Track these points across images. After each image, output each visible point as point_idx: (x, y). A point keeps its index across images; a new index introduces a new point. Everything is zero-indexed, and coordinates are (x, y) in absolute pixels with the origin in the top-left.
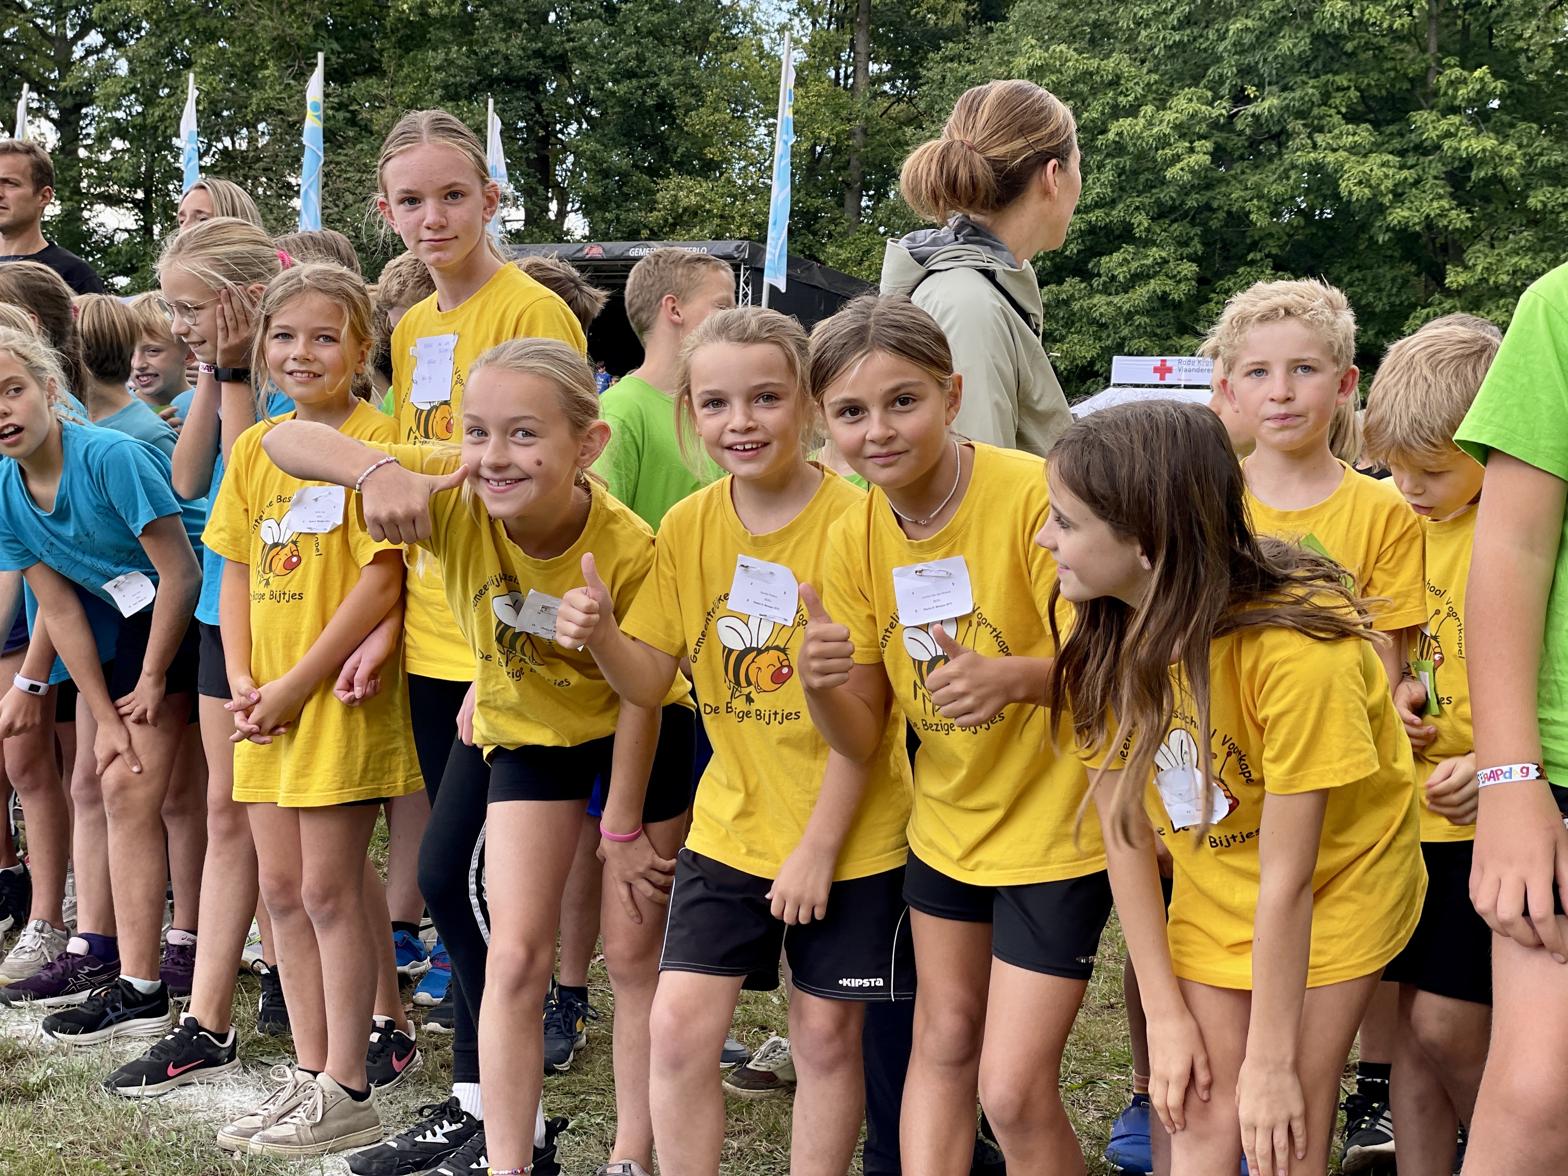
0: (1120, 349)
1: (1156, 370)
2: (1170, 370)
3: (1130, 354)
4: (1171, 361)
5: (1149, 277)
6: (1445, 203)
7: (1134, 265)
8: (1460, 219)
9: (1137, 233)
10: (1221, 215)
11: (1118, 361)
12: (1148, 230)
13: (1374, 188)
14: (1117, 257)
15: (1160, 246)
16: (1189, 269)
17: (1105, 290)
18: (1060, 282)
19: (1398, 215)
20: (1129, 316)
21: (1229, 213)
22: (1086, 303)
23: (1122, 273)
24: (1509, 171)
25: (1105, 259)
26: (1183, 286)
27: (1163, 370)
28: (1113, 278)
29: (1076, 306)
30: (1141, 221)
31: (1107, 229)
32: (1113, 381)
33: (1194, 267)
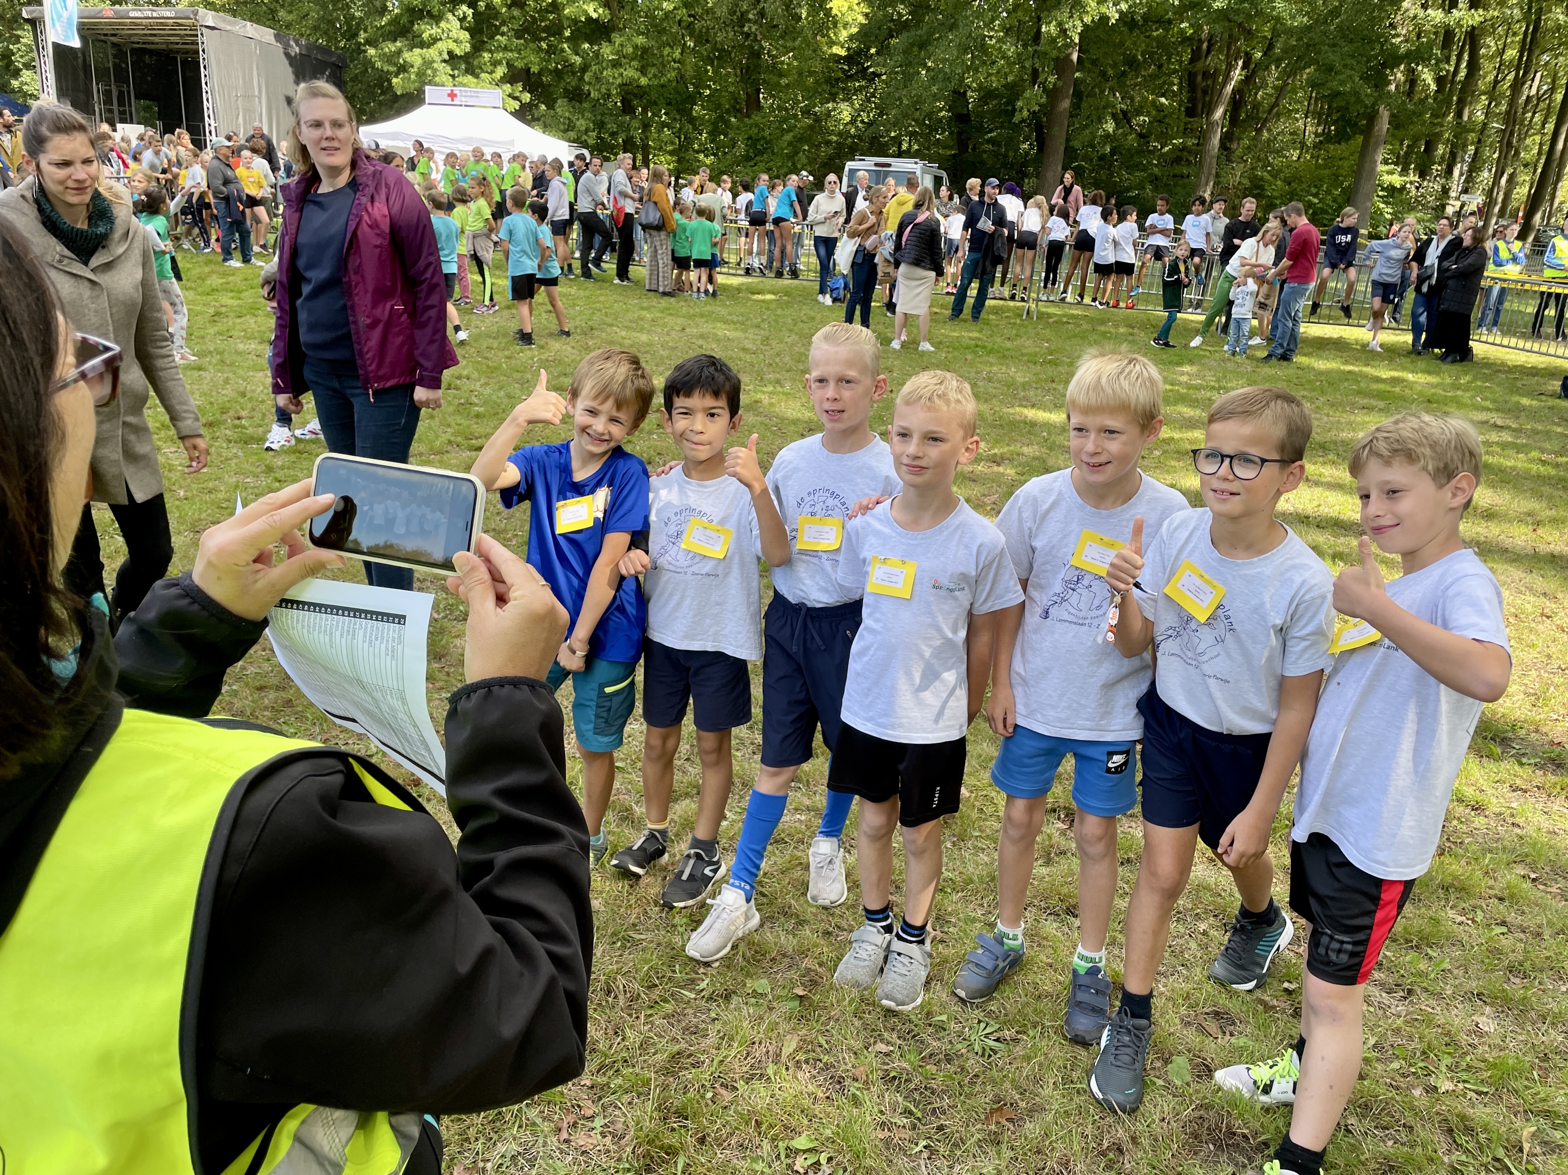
0: (428, 82)
1: (449, 95)
2: (456, 95)
3: (433, 85)
4: (456, 90)
5: (441, 40)
7: (433, 31)
8: (604, 15)
9: (434, 12)
11: (427, 88)
12: (439, 11)
15: (447, 21)
16: (465, 36)
18: (395, 41)
19: (572, 11)
22: (408, 53)
27: (452, 95)
32: (427, 101)
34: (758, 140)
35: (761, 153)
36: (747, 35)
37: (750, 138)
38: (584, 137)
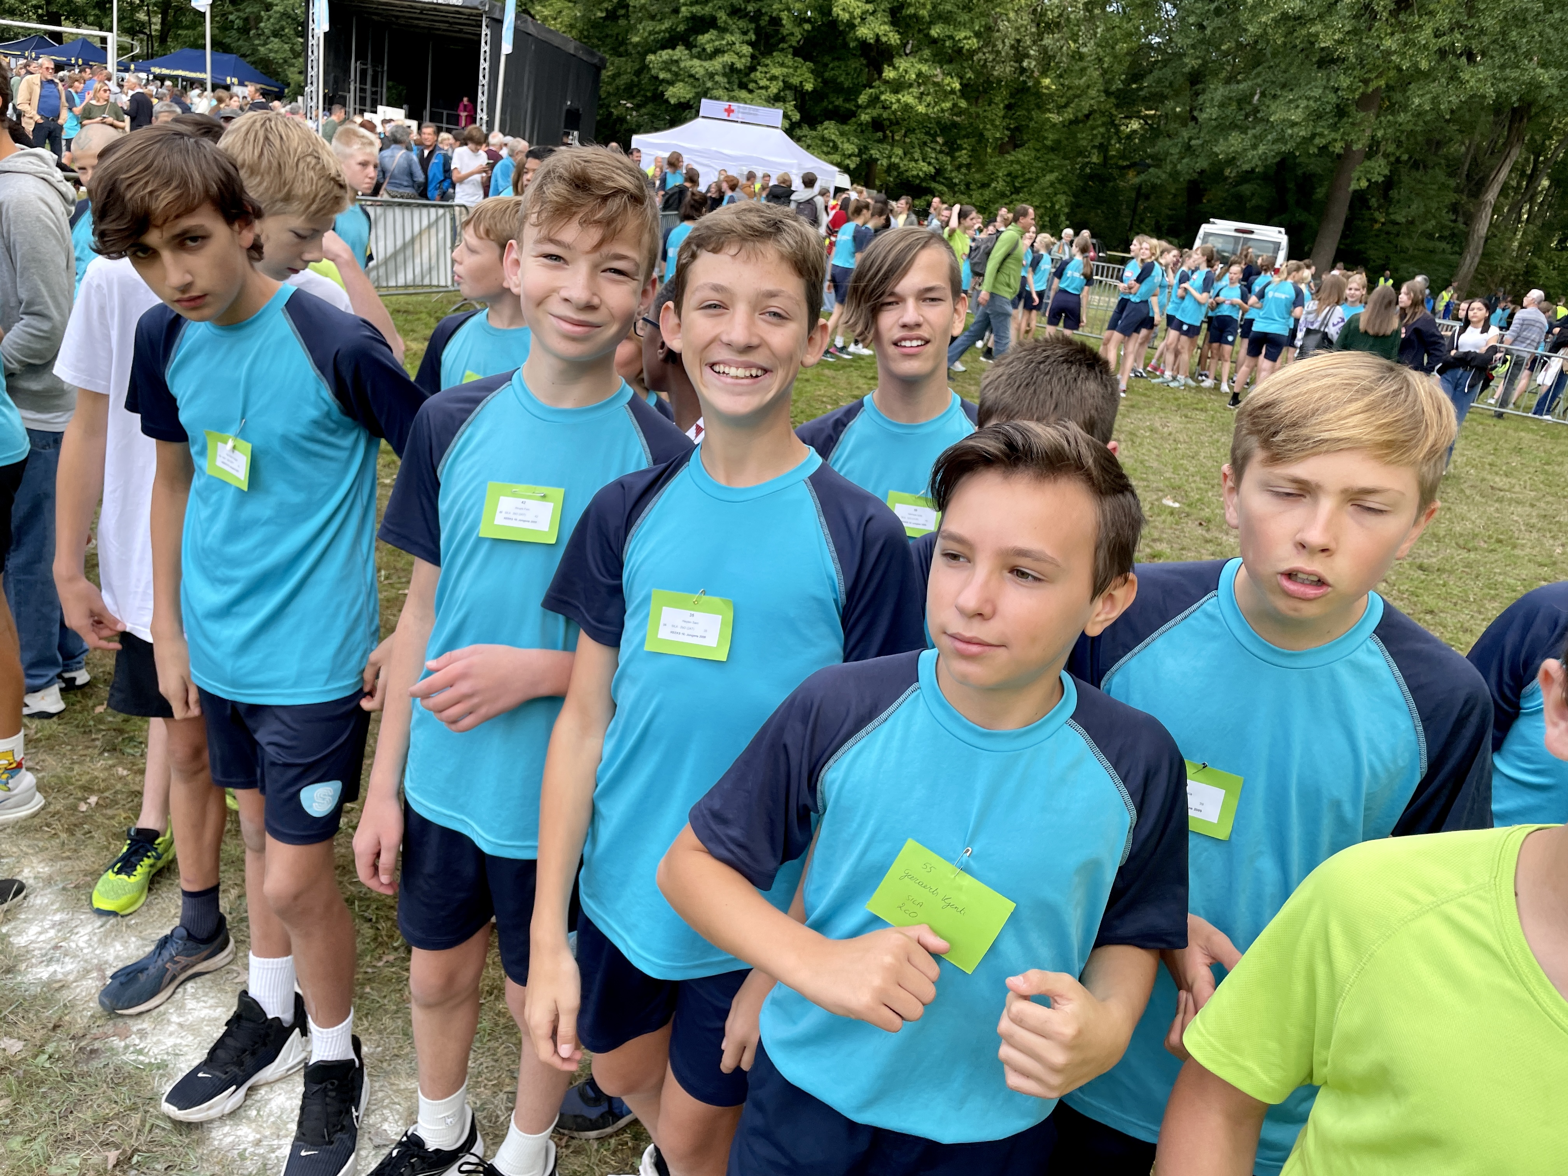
0: (706, 94)
1: (726, 110)
2: (732, 111)
3: (711, 98)
4: (734, 105)
5: (724, 52)
6: (887, 27)
7: (717, 43)
8: (894, 38)
9: (720, 23)
10: (767, 18)
11: (704, 101)
12: (725, 22)
13: (851, 13)
14: (707, 36)
15: (732, 33)
16: (747, 50)
17: (699, 57)
18: (674, 48)
19: (864, 32)
20: (711, 76)
21: (771, 16)
22: (689, 63)
23: (709, 48)
24: (924, 13)
25: (700, 37)
26: (743, 60)
27: (729, 111)
28: (704, 50)
29: (682, 65)
30: (722, 16)
31: (702, 19)
32: (701, 114)
33: (750, 50)
34: (1016, 177)
35: (1017, 191)
36: (1023, 70)
37: (1009, 175)
38: (847, 162)
